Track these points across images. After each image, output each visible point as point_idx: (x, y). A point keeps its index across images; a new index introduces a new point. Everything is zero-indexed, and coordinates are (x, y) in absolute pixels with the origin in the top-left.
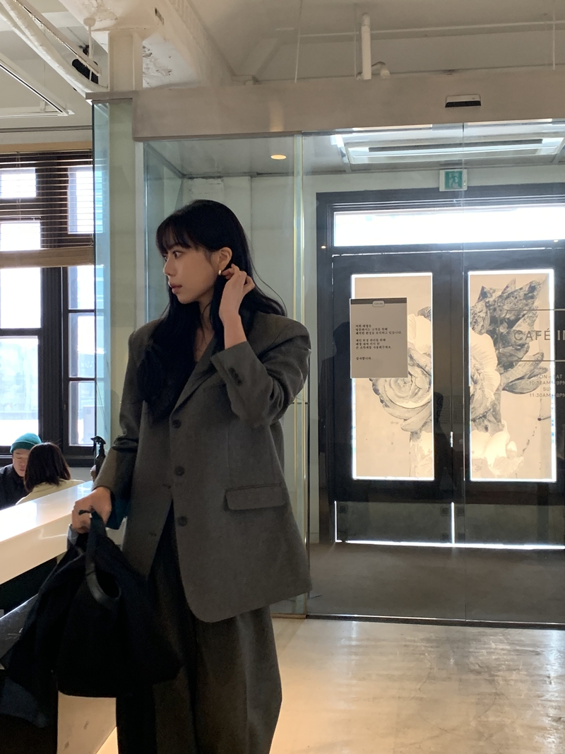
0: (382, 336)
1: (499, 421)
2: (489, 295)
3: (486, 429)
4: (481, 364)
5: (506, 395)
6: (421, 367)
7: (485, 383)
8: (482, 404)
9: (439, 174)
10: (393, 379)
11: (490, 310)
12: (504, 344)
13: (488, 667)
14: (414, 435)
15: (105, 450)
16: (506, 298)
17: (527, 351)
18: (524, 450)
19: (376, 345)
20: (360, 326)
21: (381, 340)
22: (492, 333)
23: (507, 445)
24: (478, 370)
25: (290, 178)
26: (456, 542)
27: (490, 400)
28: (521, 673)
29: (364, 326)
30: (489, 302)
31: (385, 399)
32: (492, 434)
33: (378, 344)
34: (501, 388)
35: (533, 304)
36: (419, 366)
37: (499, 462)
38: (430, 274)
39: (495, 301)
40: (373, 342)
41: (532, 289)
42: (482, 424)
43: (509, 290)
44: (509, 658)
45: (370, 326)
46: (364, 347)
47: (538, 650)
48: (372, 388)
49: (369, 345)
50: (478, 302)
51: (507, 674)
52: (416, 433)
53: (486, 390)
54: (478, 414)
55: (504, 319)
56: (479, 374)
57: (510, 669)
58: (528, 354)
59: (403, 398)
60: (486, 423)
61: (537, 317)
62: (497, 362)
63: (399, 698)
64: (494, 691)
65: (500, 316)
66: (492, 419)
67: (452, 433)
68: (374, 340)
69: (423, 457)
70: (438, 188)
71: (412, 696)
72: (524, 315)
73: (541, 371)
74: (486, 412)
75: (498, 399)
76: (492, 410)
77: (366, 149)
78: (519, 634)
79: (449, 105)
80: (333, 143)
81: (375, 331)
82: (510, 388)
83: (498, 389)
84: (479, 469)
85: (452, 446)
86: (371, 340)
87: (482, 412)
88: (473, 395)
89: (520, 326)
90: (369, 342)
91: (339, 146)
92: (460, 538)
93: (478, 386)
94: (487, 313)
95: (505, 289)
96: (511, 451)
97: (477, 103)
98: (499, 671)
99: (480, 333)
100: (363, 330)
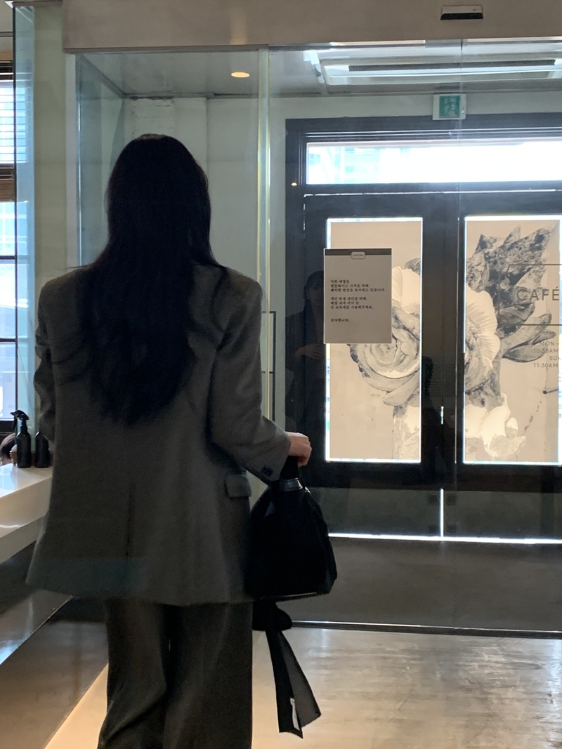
0: (362, 294)
1: (498, 394)
2: (489, 245)
3: (483, 402)
4: (478, 327)
5: (506, 363)
6: (408, 330)
7: (483, 349)
8: (478, 374)
9: (432, 100)
10: (374, 345)
11: (489, 262)
12: (505, 303)
13: (479, 683)
14: (399, 410)
15: (29, 427)
16: (509, 249)
17: (532, 312)
18: (526, 428)
19: (355, 305)
20: (336, 281)
21: (361, 298)
22: (491, 290)
23: (506, 422)
24: (474, 334)
25: (254, 101)
26: (445, 535)
27: (487, 369)
28: (518, 690)
29: (341, 281)
30: (488, 253)
31: (365, 366)
32: (489, 410)
33: (357, 303)
34: (501, 355)
35: (540, 256)
36: (405, 328)
37: (497, 442)
38: (420, 219)
39: (496, 253)
40: (352, 301)
41: (540, 238)
42: (478, 397)
43: (513, 240)
44: (504, 672)
45: (348, 282)
46: (341, 307)
47: (539, 663)
48: (349, 354)
49: (347, 305)
50: (476, 253)
51: (501, 691)
52: (401, 408)
53: (483, 357)
54: (473, 385)
55: (506, 273)
56: (476, 338)
57: (505, 686)
58: (533, 315)
59: (386, 366)
60: (483, 396)
61: (544, 272)
62: (496, 324)
63: (376, 719)
64: (487, 711)
65: (501, 270)
66: (489, 391)
67: (442, 408)
68: (352, 299)
69: (408, 435)
70: (432, 117)
71: (391, 717)
72: (529, 270)
73: (548, 335)
74: (484, 384)
75: (497, 368)
76: (489, 381)
77: (346, 68)
78: (516, 644)
79: (446, 17)
80: (306, 59)
81: (354, 288)
82: (511, 355)
83: (497, 357)
84: (473, 449)
85: (442, 423)
86: (349, 298)
87: (478, 383)
88: (468, 363)
89: (524, 281)
90: (347, 301)
91: (313, 63)
92: (450, 531)
93: (474, 353)
94: (485, 266)
95: (508, 239)
96: (511, 429)
97: (478, 16)
98: (493, 687)
99: (478, 290)
100: (339, 286)
